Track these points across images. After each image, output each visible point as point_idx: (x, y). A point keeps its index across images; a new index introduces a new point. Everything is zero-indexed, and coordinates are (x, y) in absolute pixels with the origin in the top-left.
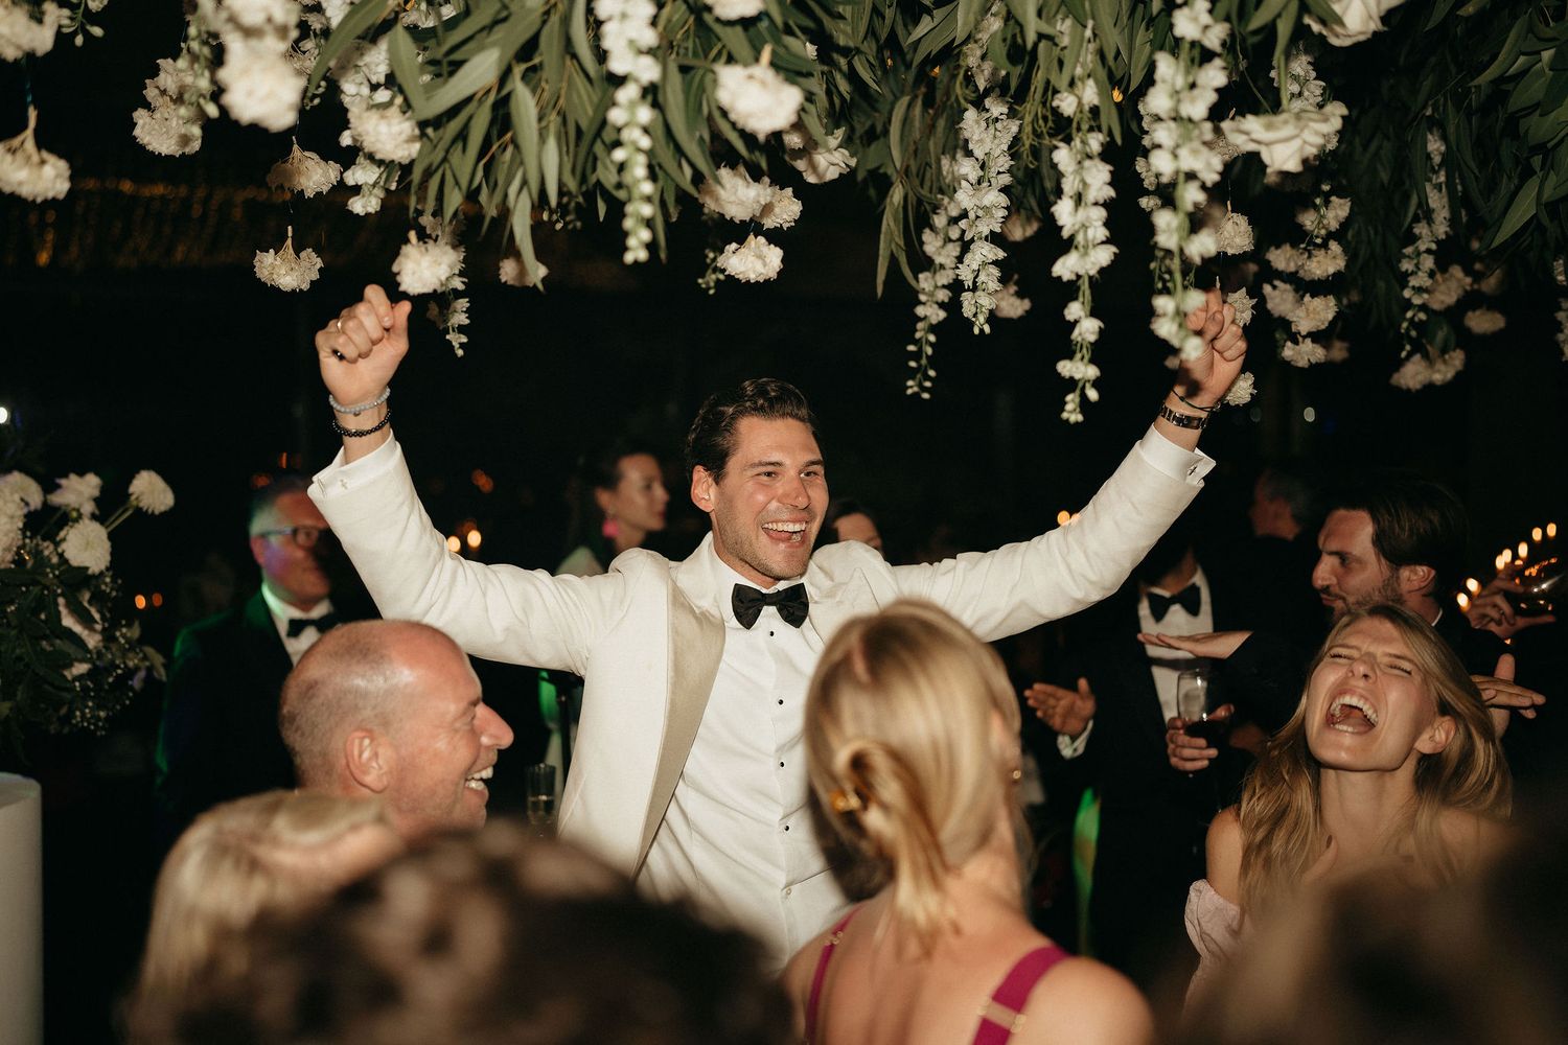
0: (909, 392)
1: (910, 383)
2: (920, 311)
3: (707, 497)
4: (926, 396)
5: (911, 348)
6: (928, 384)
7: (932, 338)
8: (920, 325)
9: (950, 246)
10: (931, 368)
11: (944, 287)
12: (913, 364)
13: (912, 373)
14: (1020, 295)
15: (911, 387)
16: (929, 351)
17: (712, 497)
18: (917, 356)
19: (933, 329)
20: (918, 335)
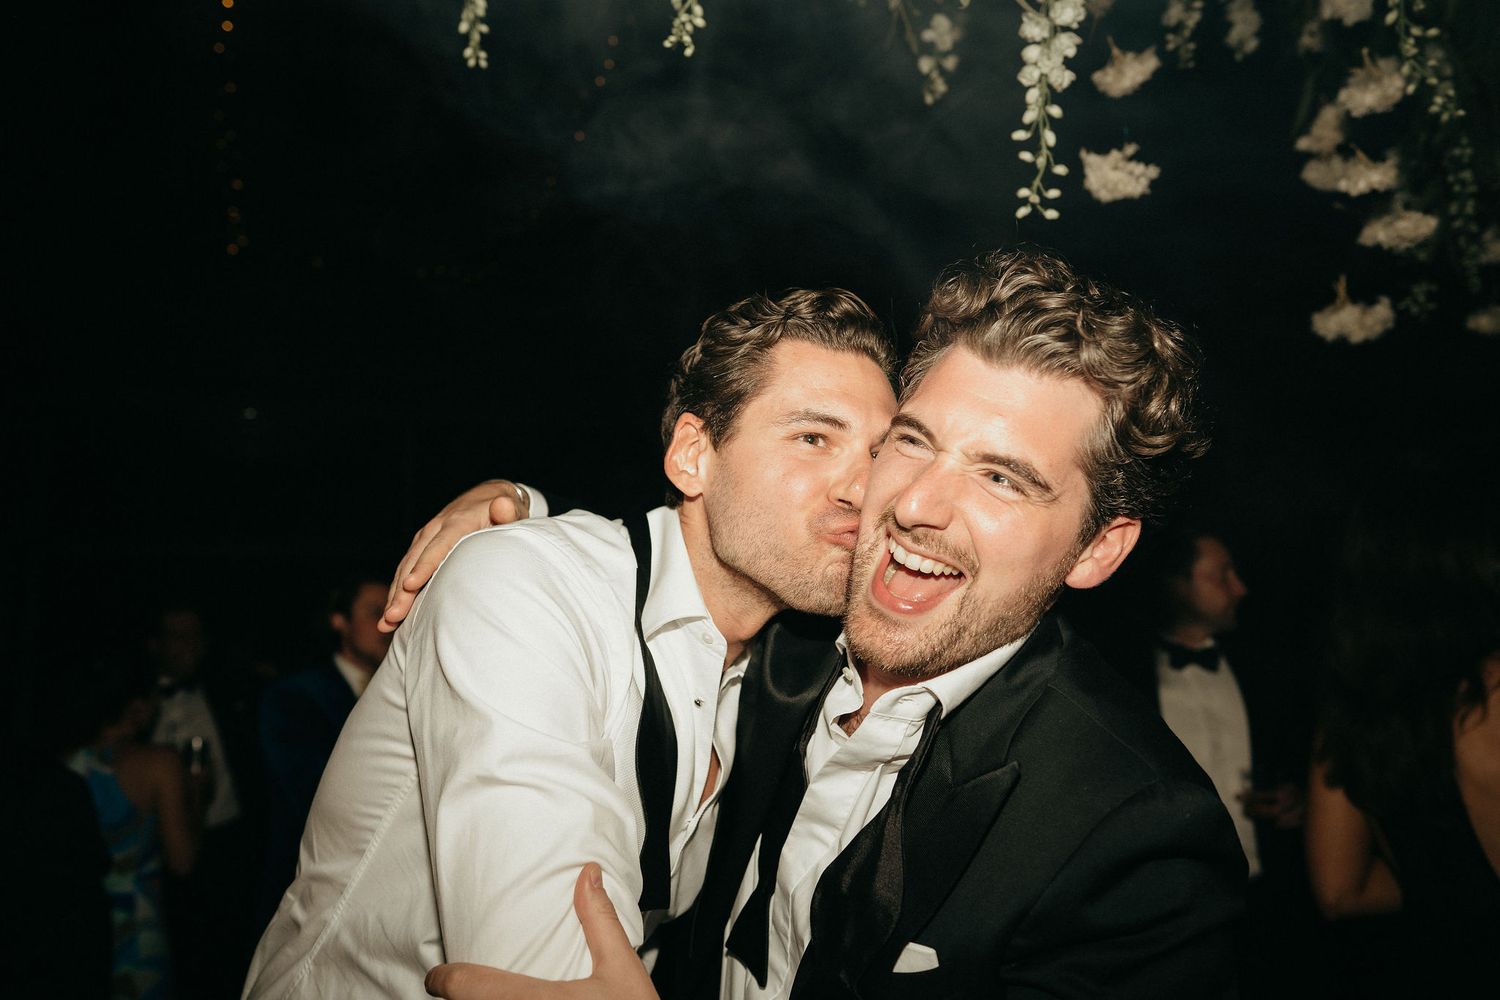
0: (1022, 212)
3: (692, 471)
4: (1051, 214)
5: (1020, 135)
6: (1054, 193)
7: (1056, 111)
8: (1033, 96)
10: (1057, 162)
12: (1026, 156)
16: (1050, 138)
17: (703, 471)
19: (1053, 96)
20: (1029, 117)
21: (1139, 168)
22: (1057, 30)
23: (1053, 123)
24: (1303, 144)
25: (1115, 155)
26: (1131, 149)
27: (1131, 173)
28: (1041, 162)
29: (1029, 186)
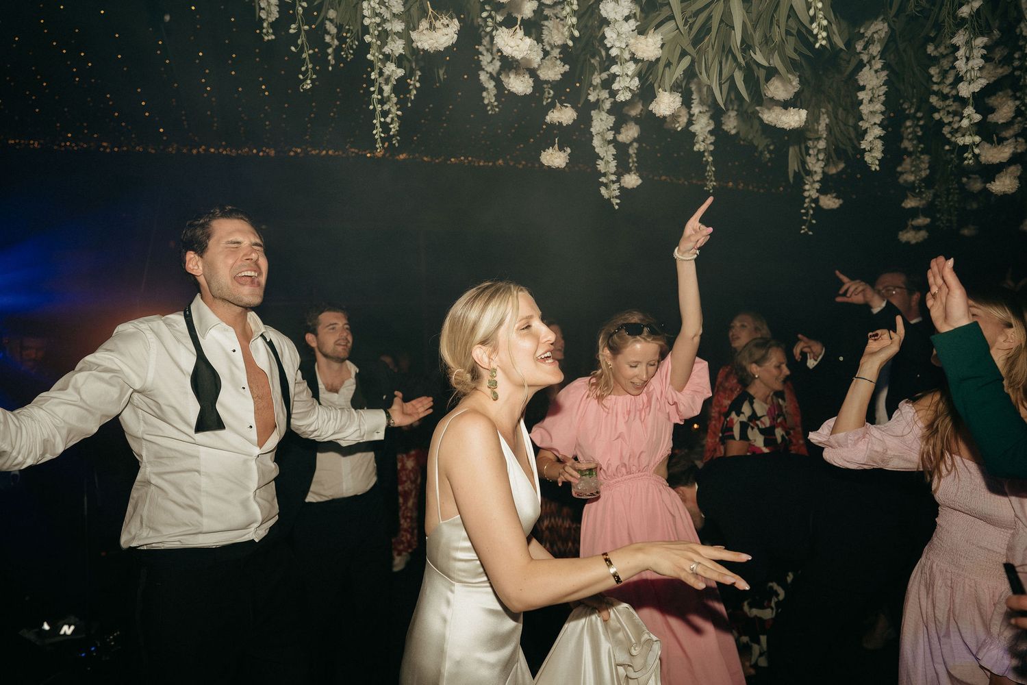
0: (802, 232)
1: (803, 227)
2: (806, 194)
5: (803, 211)
7: (813, 205)
8: (807, 200)
9: (820, 162)
10: (813, 219)
11: (818, 181)
12: (805, 218)
13: (804, 222)
14: (837, 197)
15: (804, 229)
16: (811, 212)
18: (806, 214)
20: (805, 205)
21: (837, 201)
22: (814, 182)
23: (813, 208)
24: (899, 169)
25: (829, 196)
26: (834, 195)
27: (834, 202)
28: (809, 218)
29: (804, 225)
